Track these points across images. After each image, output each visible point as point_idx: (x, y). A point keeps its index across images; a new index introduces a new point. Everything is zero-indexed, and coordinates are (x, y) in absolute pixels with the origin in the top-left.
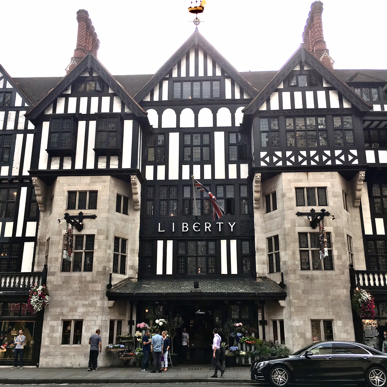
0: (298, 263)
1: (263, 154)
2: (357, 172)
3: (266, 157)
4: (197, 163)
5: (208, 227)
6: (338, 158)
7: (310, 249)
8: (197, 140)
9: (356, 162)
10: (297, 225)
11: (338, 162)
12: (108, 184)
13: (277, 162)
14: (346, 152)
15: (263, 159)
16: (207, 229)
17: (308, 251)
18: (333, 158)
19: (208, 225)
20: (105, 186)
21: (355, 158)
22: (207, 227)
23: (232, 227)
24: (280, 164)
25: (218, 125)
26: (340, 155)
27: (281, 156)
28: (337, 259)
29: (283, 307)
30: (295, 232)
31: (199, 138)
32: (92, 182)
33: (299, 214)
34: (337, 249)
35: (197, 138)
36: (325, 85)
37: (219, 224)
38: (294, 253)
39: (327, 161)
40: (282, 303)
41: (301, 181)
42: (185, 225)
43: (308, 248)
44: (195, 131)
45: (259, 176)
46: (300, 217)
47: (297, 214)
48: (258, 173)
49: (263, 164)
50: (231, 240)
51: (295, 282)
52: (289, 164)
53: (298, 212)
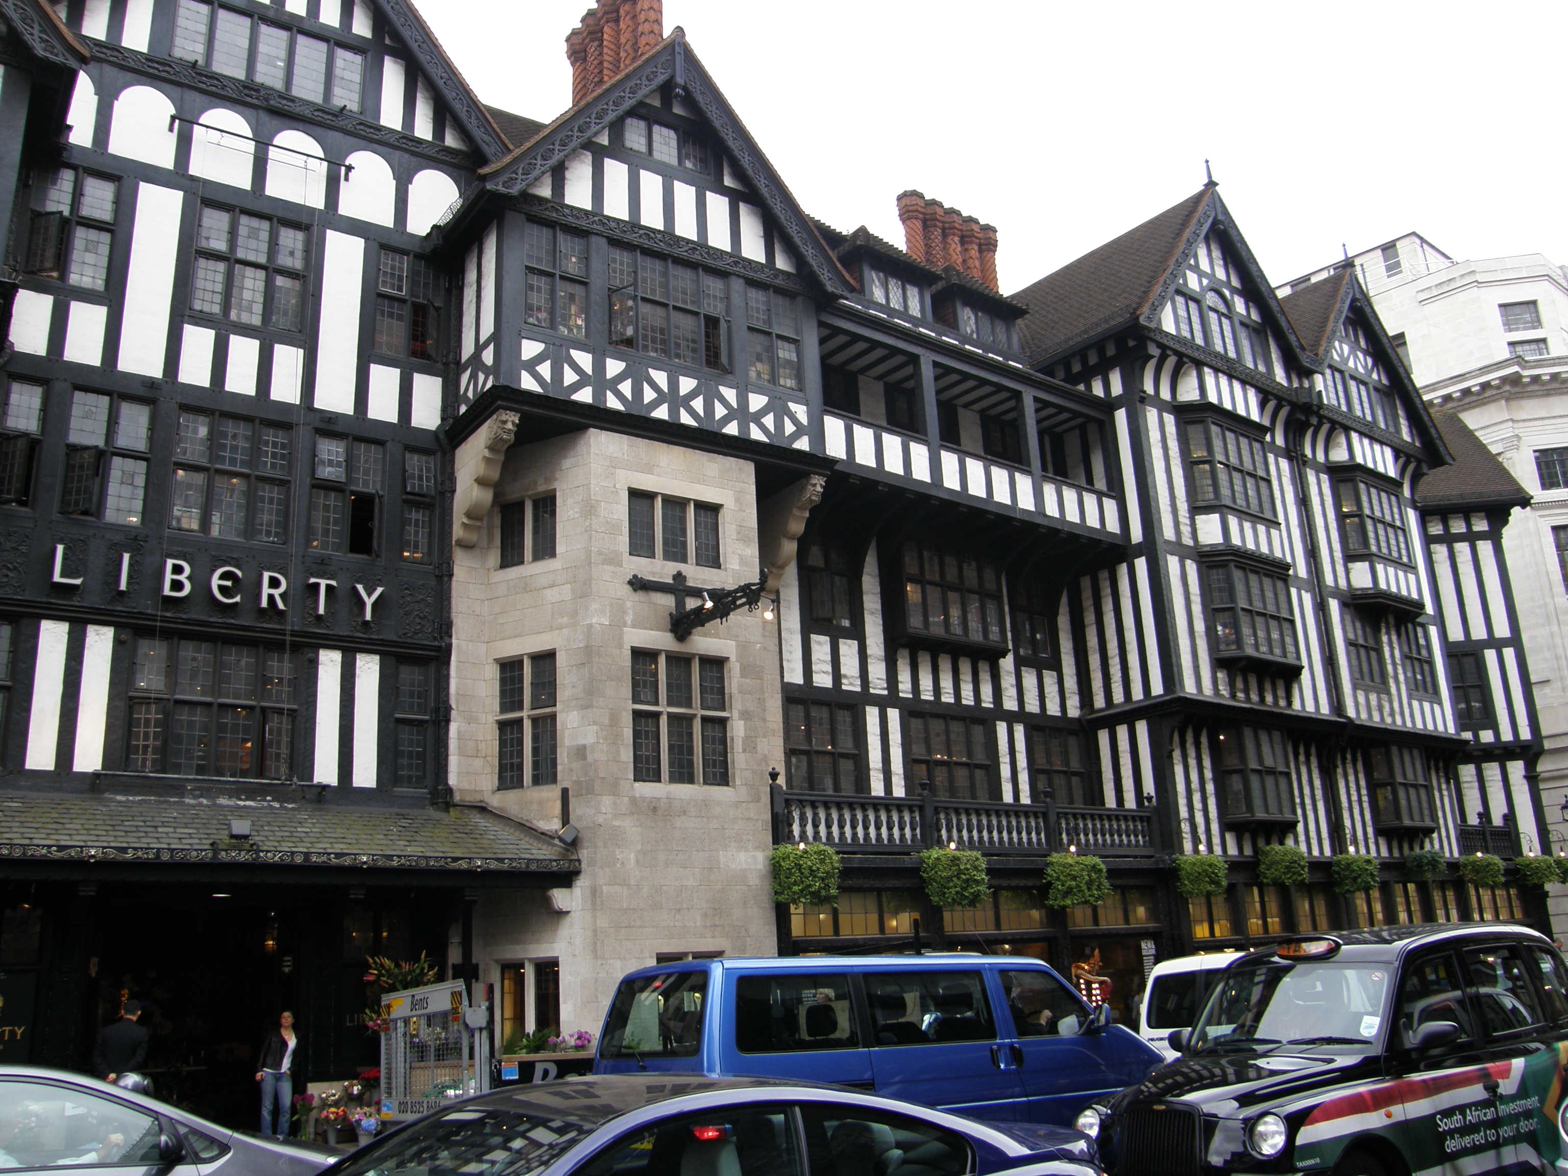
0: (627, 755)
1: (530, 349)
2: (807, 475)
3: (539, 359)
4: (246, 331)
5: (276, 592)
6: (757, 418)
7: (663, 708)
8: (253, 243)
9: (803, 444)
10: (629, 622)
11: (756, 434)
13: (576, 387)
14: (778, 407)
15: (531, 366)
16: (271, 598)
17: (657, 715)
18: (741, 413)
19: (274, 583)
21: (800, 431)
22: (272, 591)
23: (369, 602)
24: (585, 396)
25: (346, 208)
26: (763, 412)
27: (589, 371)
28: (744, 751)
29: (562, 914)
30: (620, 646)
31: (265, 236)
33: (639, 585)
34: (746, 715)
35: (253, 234)
36: (728, 181)
37: (317, 585)
38: (614, 720)
39: (726, 420)
40: (560, 897)
41: (649, 469)
42: (178, 570)
43: (656, 703)
44: (249, 206)
45: (513, 422)
46: (641, 596)
47: (630, 583)
48: (511, 409)
49: (528, 383)
50: (358, 656)
51: (616, 823)
52: (613, 403)
53: (635, 576)
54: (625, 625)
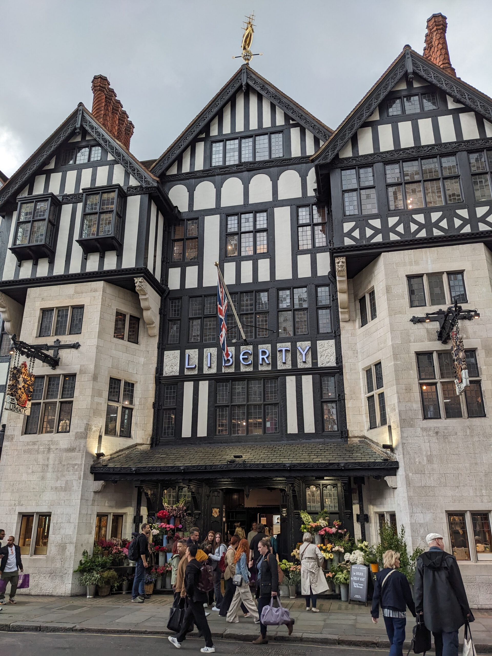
0: (417, 406)
3: (353, 230)
4: (247, 259)
5: (265, 357)
6: (483, 219)
7: (438, 380)
8: (247, 224)
10: (412, 340)
11: (483, 227)
12: (99, 294)
13: (373, 236)
15: (349, 234)
17: (435, 384)
18: (473, 220)
19: (264, 353)
20: (94, 297)
22: (263, 357)
23: (304, 353)
24: (379, 239)
25: (281, 197)
26: (487, 215)
27: (379, 227)
29: (393, 488)
30: (408, 352)
31: (251, 219)
32: (76, 292)
33: (416, 320)
35: (247, 220)
36: (451, 106)
37: (281, 351)
38: (408, 390)
39: (462, 226)
40: (391, 481)
41: (417, 263)
43: (435, 379)
44: (243, 210)
45: (342, 262)
46: (419, 325)
48: (340, 256)
49: (348, 242)
50: (303, 377)
52: (393, 237)
53: (414, 317)
54: (410, 342)
